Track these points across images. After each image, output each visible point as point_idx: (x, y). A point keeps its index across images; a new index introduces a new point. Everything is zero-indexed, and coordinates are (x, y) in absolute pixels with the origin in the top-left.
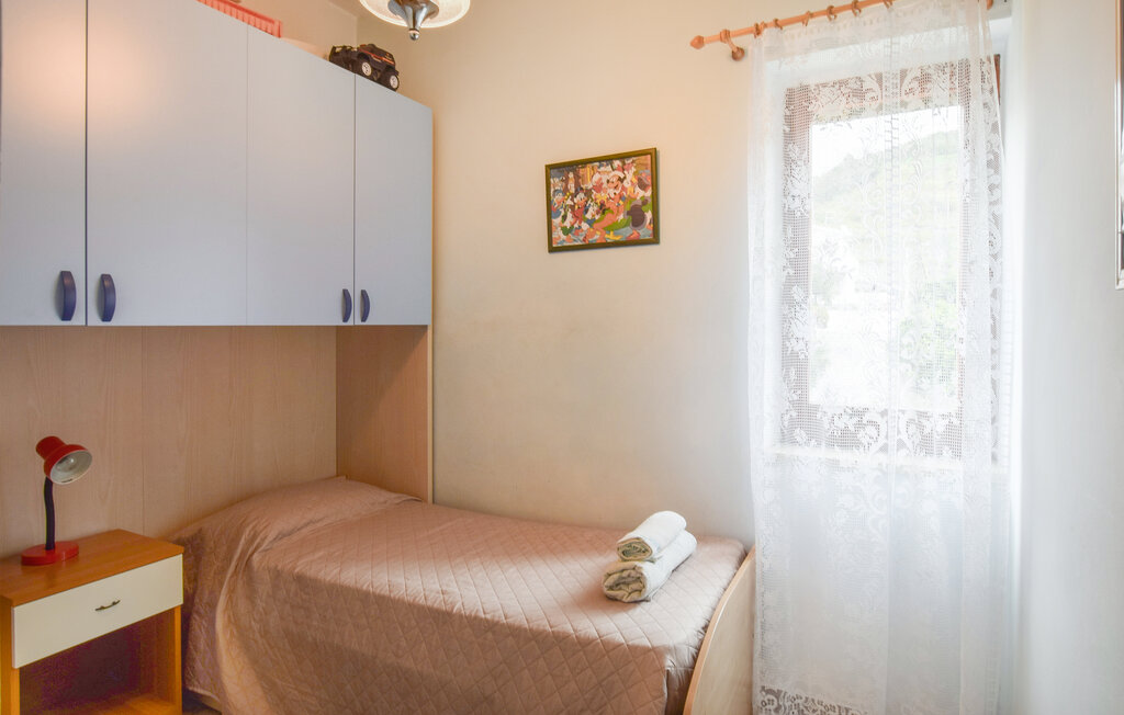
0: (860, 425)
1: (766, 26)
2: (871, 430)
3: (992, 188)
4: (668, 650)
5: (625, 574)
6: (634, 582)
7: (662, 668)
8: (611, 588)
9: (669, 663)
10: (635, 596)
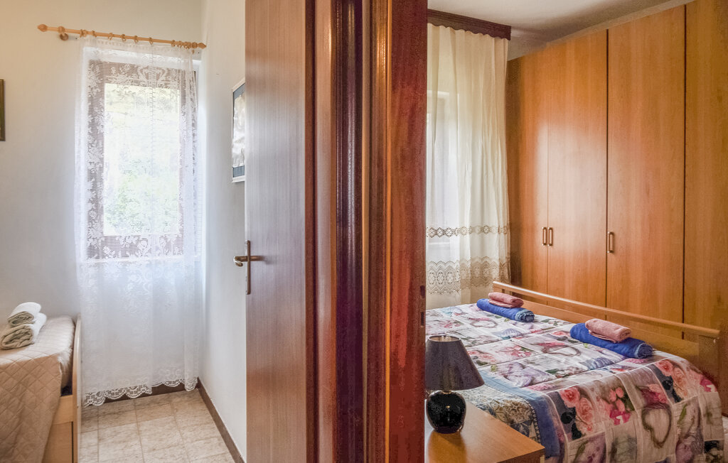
0: (138, 241)
1: (87, 33)
2: (144, 243)
3: (194, 135)
4: (59, 355)
5: (17, 333)
6: (24, 335)
7: (57, 363)
8: (7, 343)
9: (60, 359)
10: (26, 342)
